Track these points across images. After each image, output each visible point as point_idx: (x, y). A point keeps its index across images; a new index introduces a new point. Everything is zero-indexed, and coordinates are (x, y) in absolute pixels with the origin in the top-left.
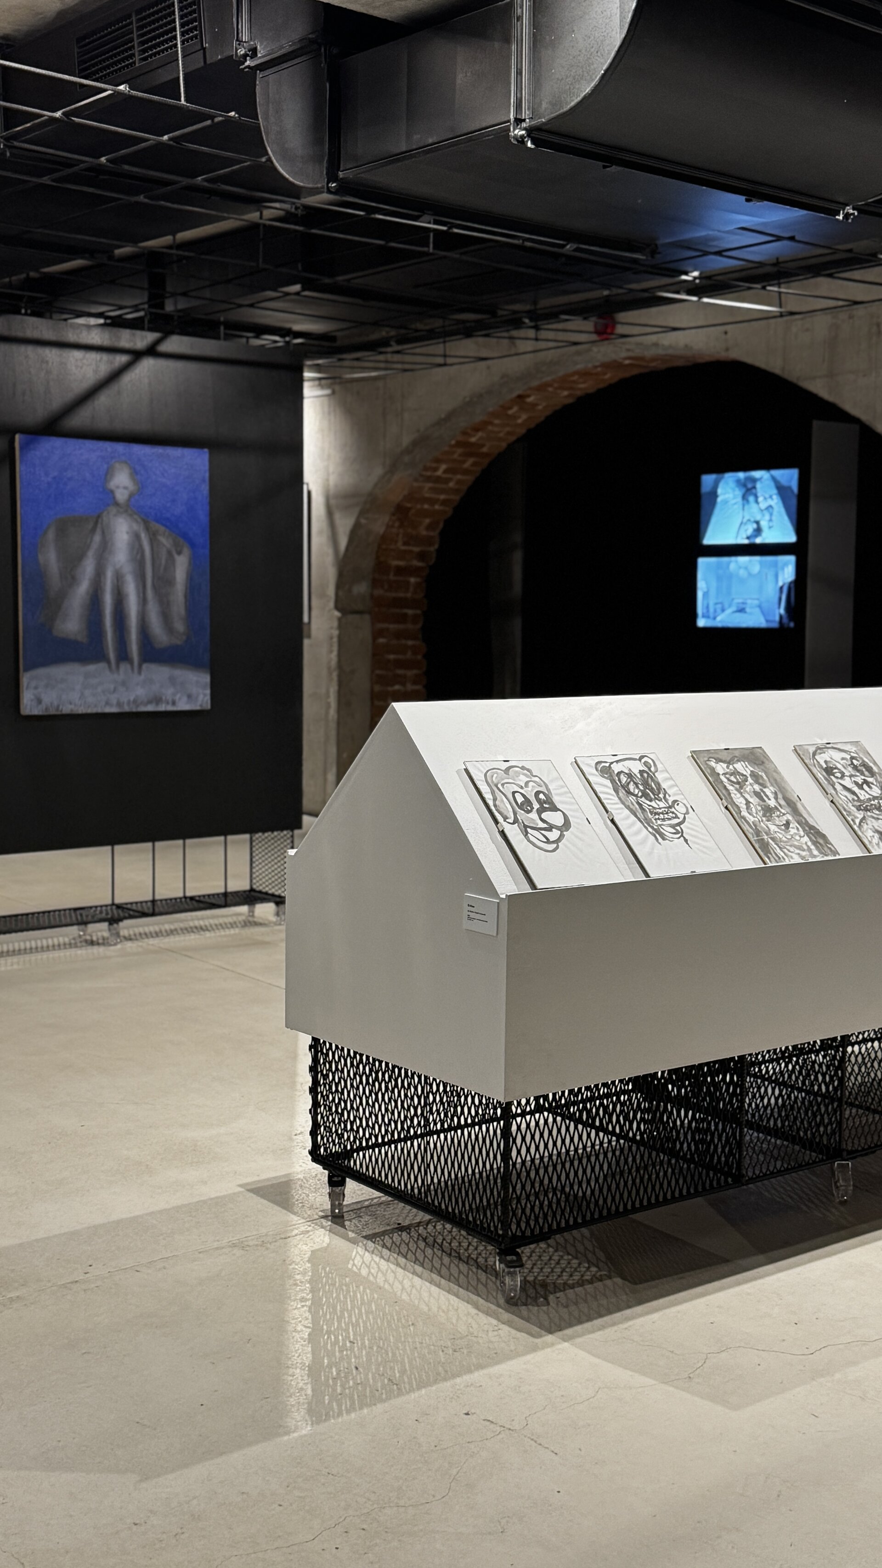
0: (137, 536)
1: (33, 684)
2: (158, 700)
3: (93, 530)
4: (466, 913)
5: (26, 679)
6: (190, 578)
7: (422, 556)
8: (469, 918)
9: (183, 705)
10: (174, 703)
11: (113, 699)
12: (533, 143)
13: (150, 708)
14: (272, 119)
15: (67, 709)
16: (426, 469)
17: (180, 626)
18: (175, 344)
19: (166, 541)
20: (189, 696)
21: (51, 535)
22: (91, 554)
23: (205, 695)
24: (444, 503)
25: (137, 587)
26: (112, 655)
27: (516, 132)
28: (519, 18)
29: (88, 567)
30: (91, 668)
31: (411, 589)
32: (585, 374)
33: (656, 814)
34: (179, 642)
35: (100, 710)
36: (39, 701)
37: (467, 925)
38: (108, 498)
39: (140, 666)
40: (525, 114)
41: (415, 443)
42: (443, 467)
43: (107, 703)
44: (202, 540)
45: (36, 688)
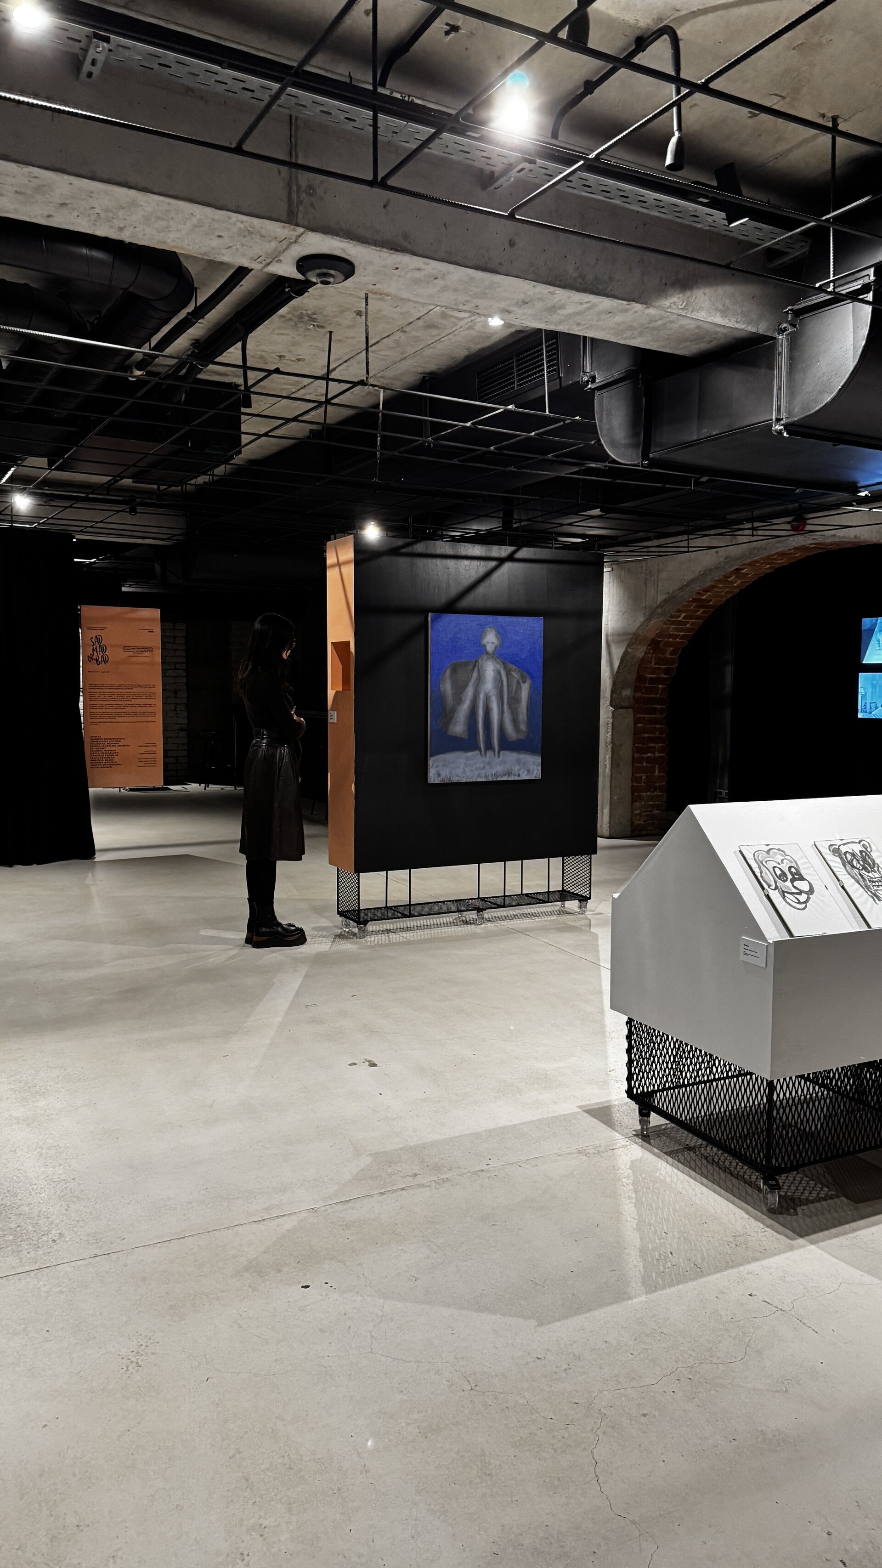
0: (499, 673)
1: (435, 764)
2: (509, 774)
3: (473, 670)
4: (742, 950)
5: (431, 761)
6: (531, 697)
7: (666, 671)
8: (745, 953)
9: (524, 776)
10: (519, 775)
11: (483, 773)
12: (787, 434)
13: (505, 778)
14: (605, 421)
15: (455, 780)
16: (672, 616)
17: (523, 727)
18: (524, 553)
19: (516, 675)
20: (528, 771)
21: (448, 673)
22: (471, 684)
23: (538, 770)
24: (683, 637)
25: (498, 705)
26: (482, 746)
27: (777, 427)
28: (780, 354)
29: (470, 692)
30: (470, 754)
31: (660, 692)
32: (782, 554)
33: (873, 882)
34: (523, 738)
35: (475, 780)
36: (439, 775)
37: (743, 957)
38: (482, 650)
39: (499, 753)
40: (783, 415)
41: (666, 601)
42: (684, 615)
43: (479, 776)
44: (539, 674)
45: (437, 767)
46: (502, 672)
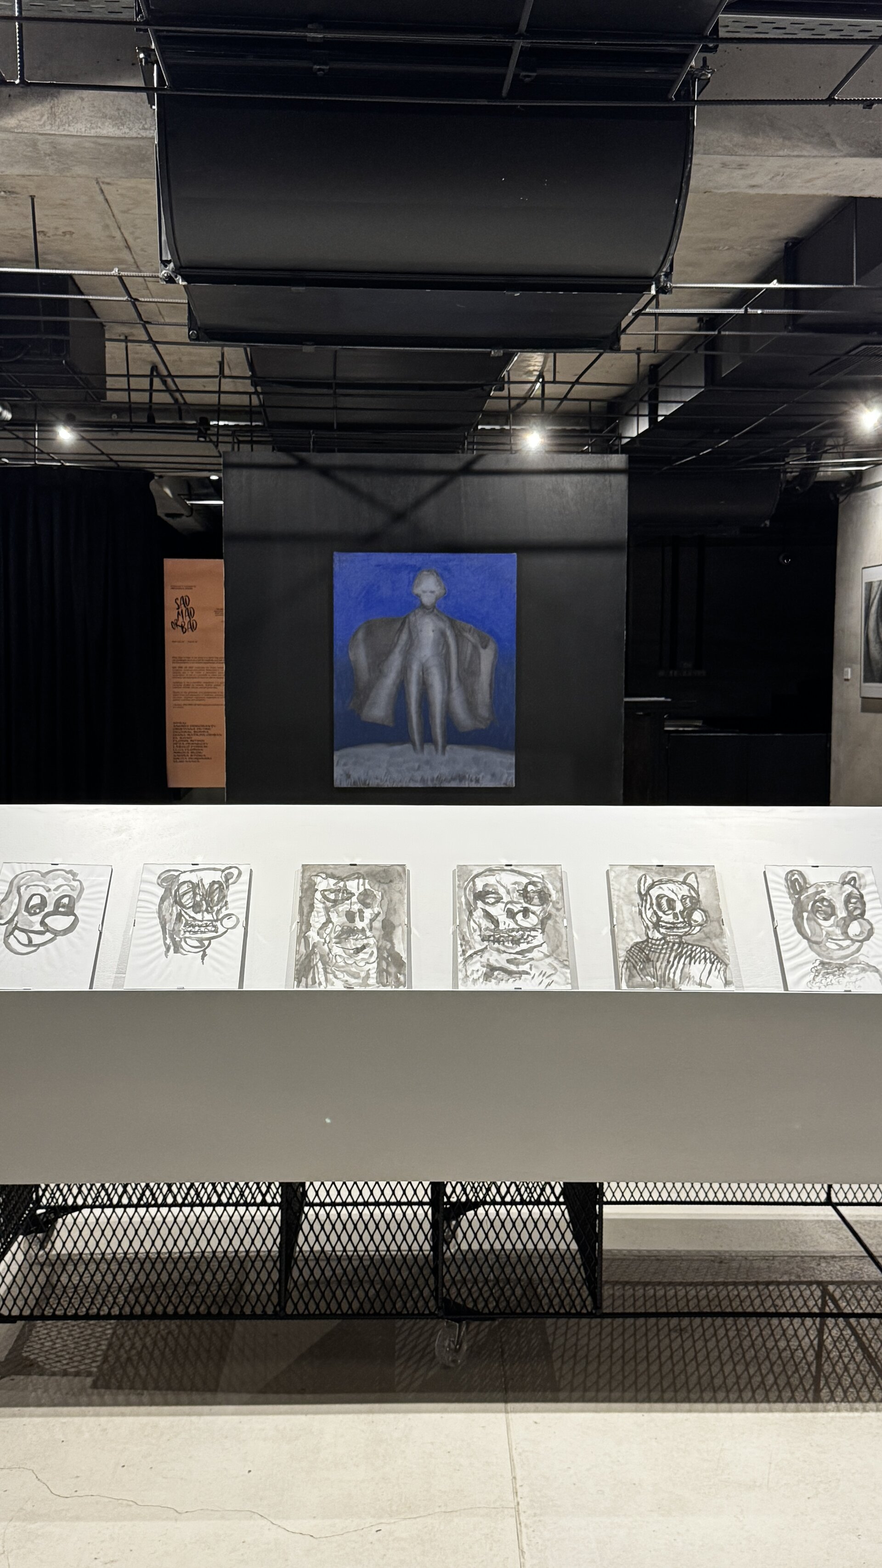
0: (443, 634)
1: (342, 762)
2: (462, 778)
3: (400, 630)
5: (336, 756)
6: (496, 669)
9: (487, 783)
10: (477, 781)
11: (418, 776)
13: (453, 784)
15: (373, 783)
17: (484, 711)
19: (471, 637)
20: (493, 775)
21: (360, 635)
22: (397, 650)
23: (509, 774)
25: (442, 679)
26: (416, 737)
29: (395, 661)
30: (397, 748)
34: (483, 727)
35: (404, 786)
36: (348, 776)
38: (415, 602)
39: (444, 748)
43: (412, 779)
44: (510, 634)
45: (345, 765)
46: (449, 633)
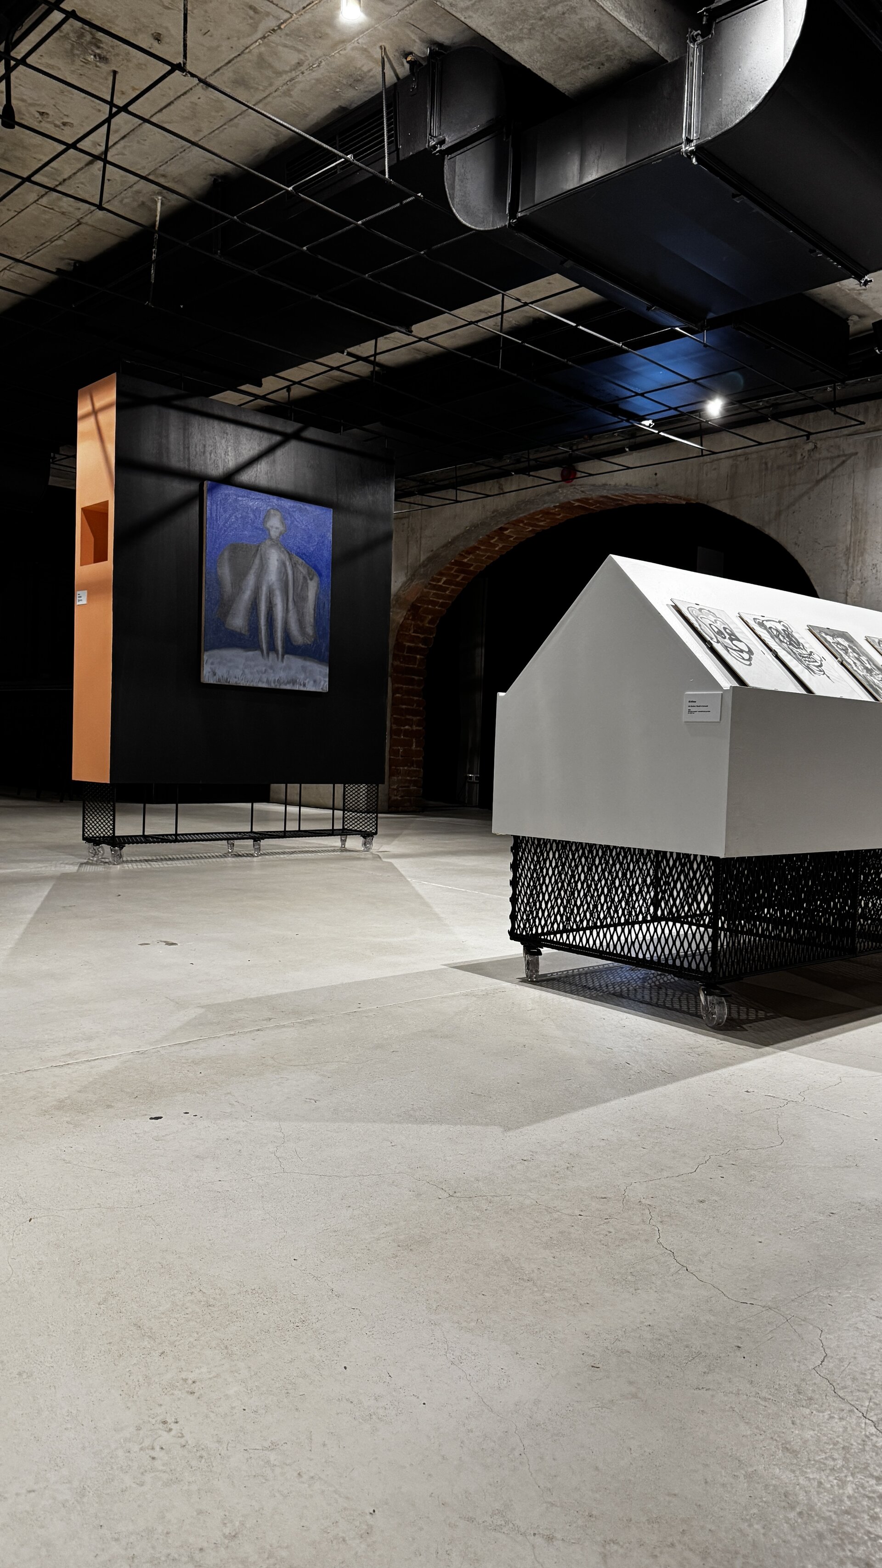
0: (284, 564)
1: (210, 661)
2: (294, 682)
3: (255, 556)
4: (685, 709)
5: (205, 656)
6: (317, 598)
7: (425, 641)
8: (690, 712)
9: (310, 688)
10: (304, 685)
11: (264, 678)
12: (697, 160)
13: (288, 687)
15: (233, 682)
16: (433, 580)
17: (310, 630)
18: (311, 433)
19: (303, 570)
20: (315, 681)
21: (226, 555)
22: (253, 572)
23: (325, 681)
24: (442, 605)
25: (283, 601)
26: (264, 646)
27: (687, 148)
28: (692, 64)
29: (251, 580)
30: (250, 653)
31: (417, 663)
32: (546, 513)
33: (803, 657)
34: (309, 643)
35: (255, 685)
36: (215, 674)
37: (686, 717)
38: (265, 531)
39: (283, 656)
40: (694, 136)
42: (444, 579)
43: (260, 680)
44: (327, 572)
45: (212, 664)
46: (288, 563)
